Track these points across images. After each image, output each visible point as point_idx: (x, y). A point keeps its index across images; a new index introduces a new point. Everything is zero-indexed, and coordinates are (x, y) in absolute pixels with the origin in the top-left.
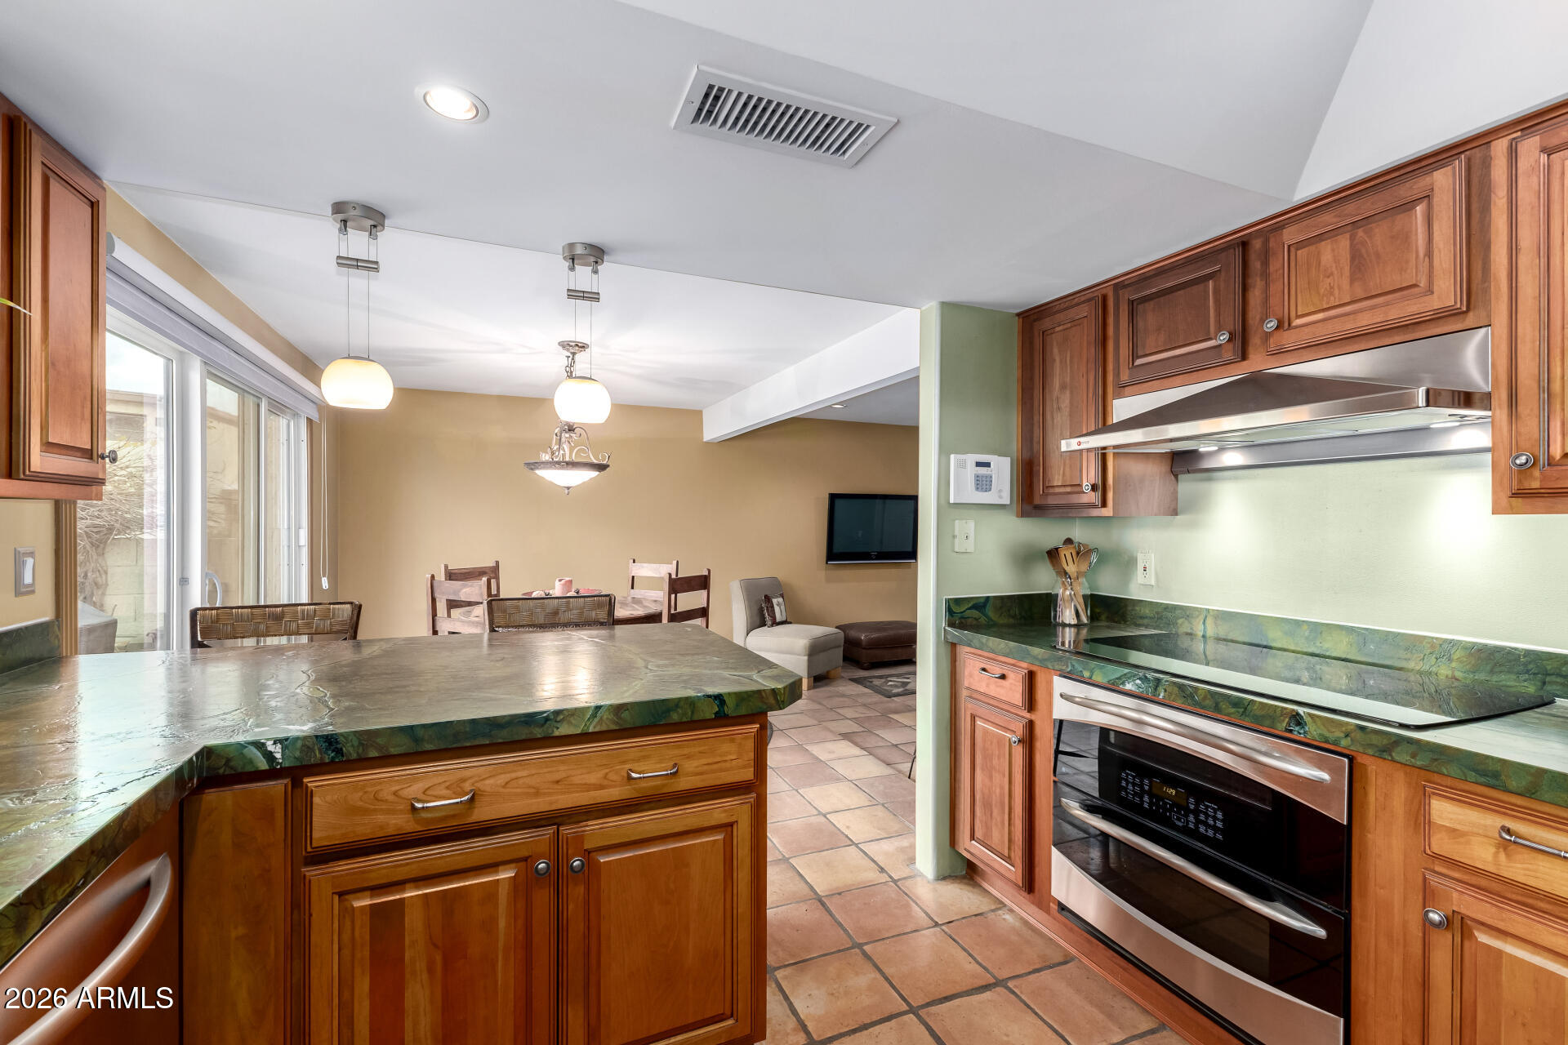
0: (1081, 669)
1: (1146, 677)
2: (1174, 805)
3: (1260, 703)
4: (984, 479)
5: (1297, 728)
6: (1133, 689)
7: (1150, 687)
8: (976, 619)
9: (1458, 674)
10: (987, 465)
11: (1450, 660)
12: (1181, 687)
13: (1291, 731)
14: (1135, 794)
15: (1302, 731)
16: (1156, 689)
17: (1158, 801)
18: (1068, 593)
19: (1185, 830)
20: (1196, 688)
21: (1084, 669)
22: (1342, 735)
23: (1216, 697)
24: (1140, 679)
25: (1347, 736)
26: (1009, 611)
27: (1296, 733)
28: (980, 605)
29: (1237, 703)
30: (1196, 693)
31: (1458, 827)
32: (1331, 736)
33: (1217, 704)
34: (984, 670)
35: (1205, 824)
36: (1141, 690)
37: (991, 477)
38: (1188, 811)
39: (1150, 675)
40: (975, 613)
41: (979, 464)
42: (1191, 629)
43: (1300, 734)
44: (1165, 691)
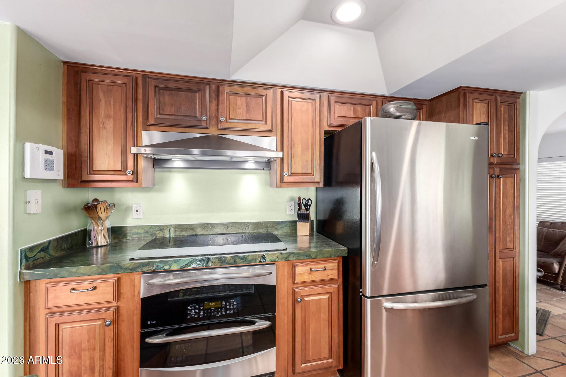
0: (162, 266)
1: (202, 259)
2: (216, 308)
3: (251, 255)
4: (50, 162)
5: (263, 260)
6: (195, 266)
7: (205, 263)
8: (43, 258)
9: (251, 231)
10: (51, 153)
11: (249, 228)
12: (219, 259)
13: (261, 262)
14: (196, 313)
15: (265, 261)
16: (207, 263)
17: (208, 311)
18: (100, 228)
19: (222, 316)
20: (227, 257)
21: (165, 265)
22: (276, 257)
23: (235, 258)
24: (199, 261)
25: (277, 257)
26: (61, 246)
27: (263, 262)
28: (44, 248)
29: (242, 258)
30: (226, 259)
31: (302, 272)
32: (273, 259)
33: (235, 261)
34: (73, 289)
35: (230, 309)
36: (200, 266)
37: (54, 161)
38: (221, 308)
39: (204, 258)
40: (42, 254)
41: (47, 152)
42: (163, 234)
43: (264, 261)
44: (212, 262)
